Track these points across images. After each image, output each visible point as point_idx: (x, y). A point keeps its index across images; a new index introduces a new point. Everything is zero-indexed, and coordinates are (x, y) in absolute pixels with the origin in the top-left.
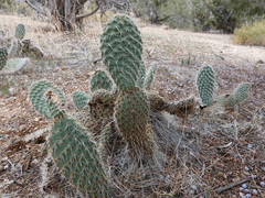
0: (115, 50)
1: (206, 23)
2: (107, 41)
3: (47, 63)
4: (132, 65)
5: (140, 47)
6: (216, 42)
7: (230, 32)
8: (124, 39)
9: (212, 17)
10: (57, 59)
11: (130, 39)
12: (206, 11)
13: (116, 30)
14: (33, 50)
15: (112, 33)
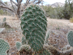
0: (30, 25)
1: (61, 17)
2: (25, 20)
3: (11, 29)
4: (41, 35)
5: (46, 23)
6: (65, 22)
7: (68, 19)
8: (36, 18)
9: (63, 15)
10: (15, 28)
11: (40, 19)
12: (61, 13)
13: (31, 13)
14: (7, 25)
15: (28, 15)
